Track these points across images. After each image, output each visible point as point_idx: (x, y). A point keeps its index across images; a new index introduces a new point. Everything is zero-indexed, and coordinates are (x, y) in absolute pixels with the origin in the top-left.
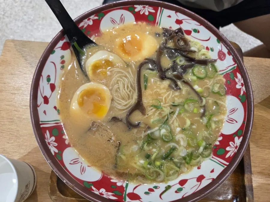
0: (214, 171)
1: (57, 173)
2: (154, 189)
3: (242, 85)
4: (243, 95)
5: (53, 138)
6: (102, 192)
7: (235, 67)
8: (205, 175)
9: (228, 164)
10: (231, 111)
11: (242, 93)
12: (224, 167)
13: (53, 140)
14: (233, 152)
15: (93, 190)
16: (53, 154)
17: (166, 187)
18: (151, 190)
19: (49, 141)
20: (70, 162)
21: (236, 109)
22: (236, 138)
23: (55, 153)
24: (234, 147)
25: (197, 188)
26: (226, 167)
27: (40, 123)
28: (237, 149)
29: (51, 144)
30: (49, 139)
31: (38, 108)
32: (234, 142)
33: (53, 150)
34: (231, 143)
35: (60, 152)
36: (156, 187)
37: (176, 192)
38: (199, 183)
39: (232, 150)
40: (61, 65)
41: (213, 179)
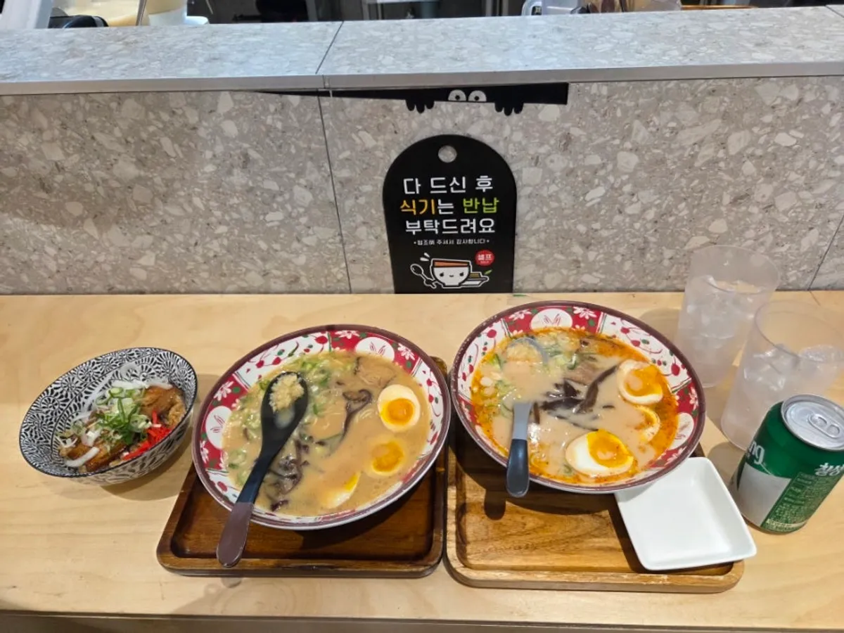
18: (307, 351)
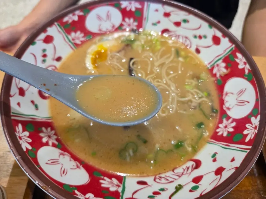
0: (235, 159)
1: (26, 172)
2: (161, 192)
3: (245, 63)
4: (248, 73)
5: (27, 133)
6: (90, 197)
7: (233, 48)
8: (224, 167)
9: (250, 147)
10: (239, 93)
11: (247, 72)
12: (246, 152)
13: (26, 135)
14: (253, 134)
15: (77, 195)
16: (25, 150)
17: (176, 188)
19: (21, 135)
20: (46, 162)
21: (244, 90)
22: (253, 119)
23: (27, 149)
24: (253, 128)
25: (218, 183)
26: (248, 151)
27: (12, 114)
28: (257, 129)
29: (22, 139)
30: (21, 134)
31: (11, 98)
32: (251, 123)
33: (25, 145)
34: (247, 126)
35: (34, 150)
36: (163, 190)
37: (191, 191)
38: (219, 176)
39: (252, 132)
40: (43, 58)
41: (237, 168)
